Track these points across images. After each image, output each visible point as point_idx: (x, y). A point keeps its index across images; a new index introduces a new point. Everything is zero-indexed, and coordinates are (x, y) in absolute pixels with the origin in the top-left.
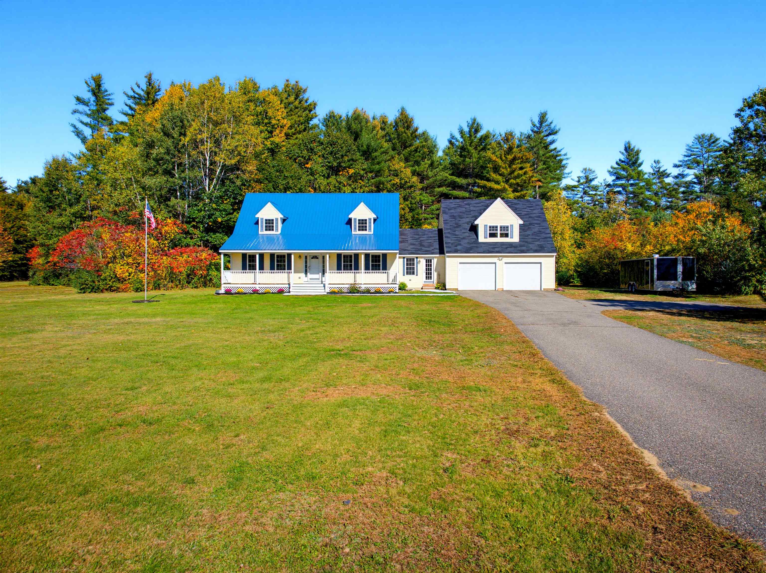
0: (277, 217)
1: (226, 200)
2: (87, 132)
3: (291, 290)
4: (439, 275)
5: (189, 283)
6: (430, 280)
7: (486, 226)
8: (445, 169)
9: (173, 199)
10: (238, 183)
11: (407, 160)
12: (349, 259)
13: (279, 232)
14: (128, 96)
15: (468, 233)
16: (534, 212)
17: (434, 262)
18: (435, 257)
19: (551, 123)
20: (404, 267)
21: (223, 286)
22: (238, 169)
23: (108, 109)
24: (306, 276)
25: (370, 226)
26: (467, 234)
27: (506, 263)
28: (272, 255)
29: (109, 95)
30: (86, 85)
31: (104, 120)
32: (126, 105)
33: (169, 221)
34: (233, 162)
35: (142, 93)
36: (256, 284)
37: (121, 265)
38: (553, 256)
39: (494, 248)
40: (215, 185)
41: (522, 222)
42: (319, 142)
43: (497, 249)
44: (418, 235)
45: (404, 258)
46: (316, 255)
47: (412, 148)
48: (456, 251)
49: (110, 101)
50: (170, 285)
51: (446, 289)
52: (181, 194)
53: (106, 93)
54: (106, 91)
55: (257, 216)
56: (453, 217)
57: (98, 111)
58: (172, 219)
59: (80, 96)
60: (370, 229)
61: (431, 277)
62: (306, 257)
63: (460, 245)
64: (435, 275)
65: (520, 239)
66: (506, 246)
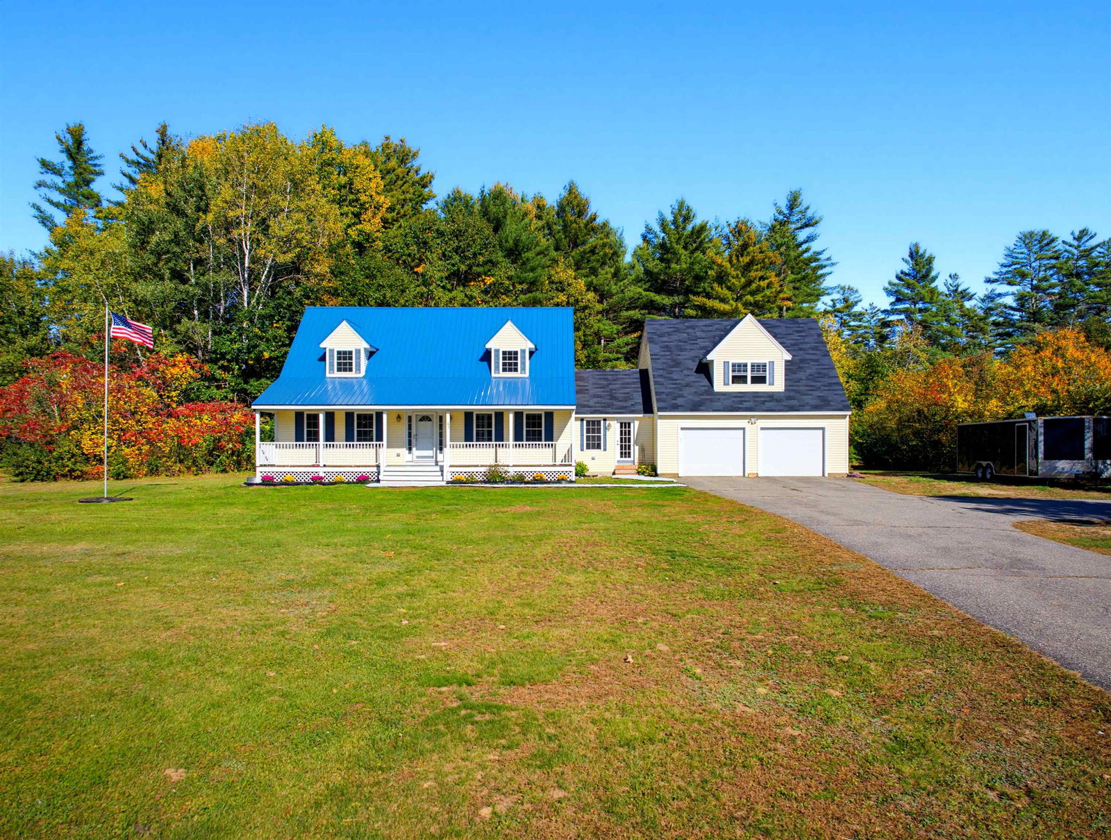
0: (358, 348)
1: (277, 322)
2: (60, 217)
3: (381, 477)
4: (642, 450)
5: (211, 464)
6: (627, 459)
7: (726, 363)
8: (638, 280)
9: (184, 320)
10: (298, 293)
11: (578, 267)
12: (486, 421)
13: (363, 373)
14: (127, 161)
15: (694, 377)
16: (807, 340)
17: (635, 427)
18: (637, 419)
19: (807, 208)
20: (582, 435)
21: (258, 469)
22: (298, 271)
23: (93, 180)
24: (410, 453)
25: (523, 363)
26: (692, 379)
27: (762, 429)
28: (349, 415)
29: (96, 158)
30: (57, 141)
31: (88, 198)
32: (124, 175)
33: (179, 358)
34: (289, 257)
35: (152, 157)
36: (318, 466)
37: (93, 434)
38: (844, 417)
39: (741, 402)
40: (259, 298)
41: (789, 357)
42: (437, 230)
43: (746, 405)
44: (607, 379)
45: (582, 420)
46: (425, 414)
47: (587, 247)
48: (675, 408)
49: (97, 169)
50: (177, 467)
51: (656, 475)
52: (200, 314)
53: (92, 155)
54: (91, 151)
55: (322, 345)
56: (667, 348)
57: (77, 185)
58: (186, 355)
59: (47, 158)
60: (523, 369)
61: (629, 453)
62: (410, 418)
63: (682, 396)
64: (635, 451)
65: (786, 386)
66: (763, 399)
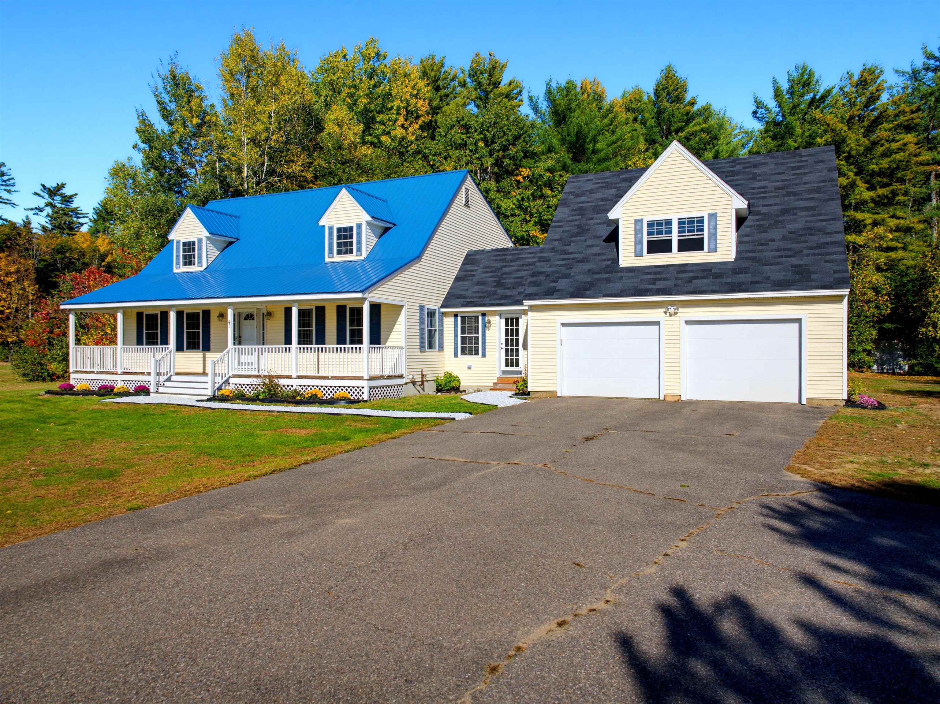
0: (200, 237)
6: (514, 369)
7: (638, 223)
12: (306, 316)
13: (204, 266)
15: (600, 247)
17: (523, 324)
20: (456, 336)
25: (360, 242)
27: (687, 323)
36: (116, 373)
39: (655, 282)
44: (504, 261)
45: (456, 315)
51: (528, 393)
55: (170, 237)
60: (359, 250)
61: (517, 361)
62: (234, 316)
63: (567, 276)
65: (738, 252)
66: (692, 275)
